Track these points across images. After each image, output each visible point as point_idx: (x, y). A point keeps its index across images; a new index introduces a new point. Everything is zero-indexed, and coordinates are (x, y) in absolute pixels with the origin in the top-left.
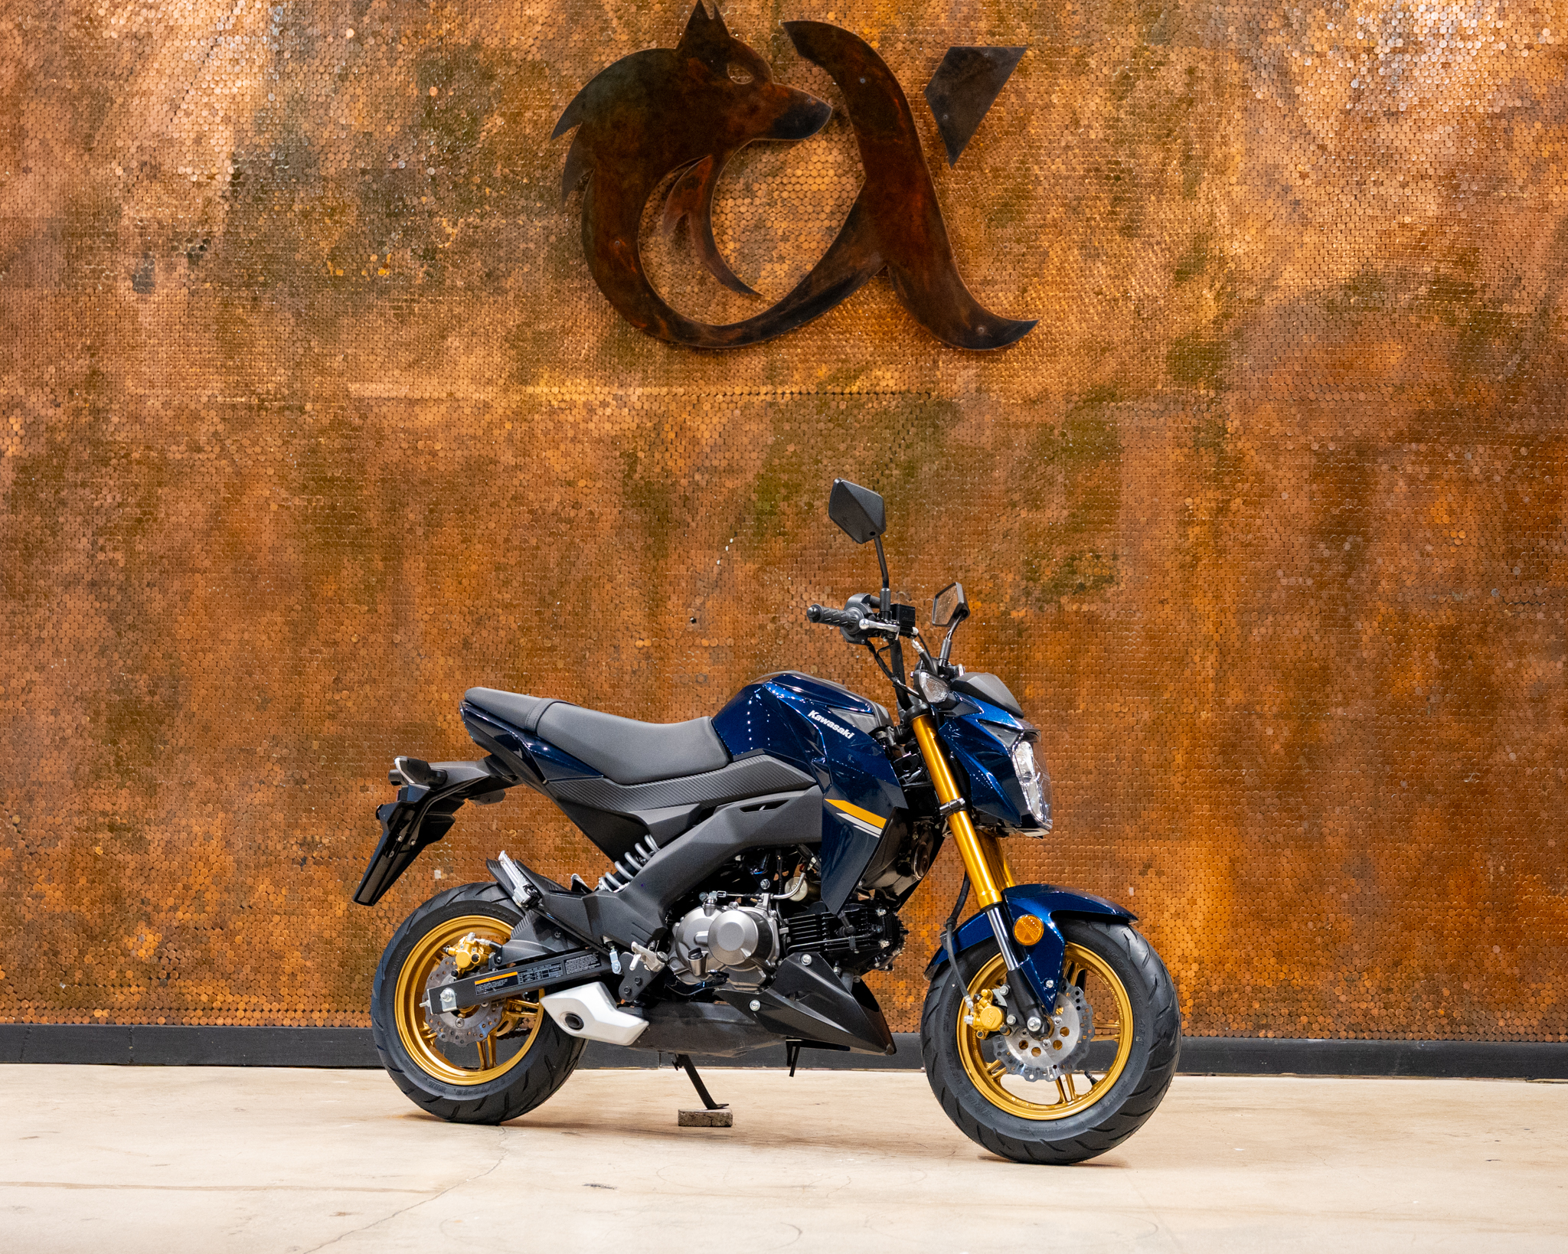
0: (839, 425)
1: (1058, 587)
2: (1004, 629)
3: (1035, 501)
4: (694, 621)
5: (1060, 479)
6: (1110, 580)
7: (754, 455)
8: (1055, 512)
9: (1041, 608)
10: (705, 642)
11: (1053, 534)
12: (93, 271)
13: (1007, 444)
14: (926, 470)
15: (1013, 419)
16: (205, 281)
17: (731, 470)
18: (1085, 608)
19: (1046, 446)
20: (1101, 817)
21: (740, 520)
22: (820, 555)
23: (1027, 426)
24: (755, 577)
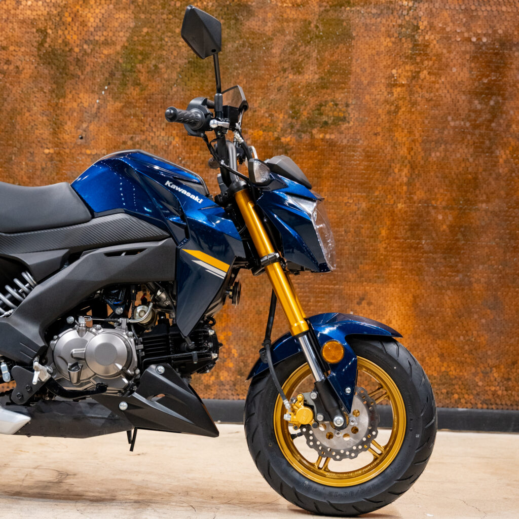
0: (175, 16)
1: (311, 123)
2: (276, 148)
3: (298, 69)
4: (82, 138)
5: (314, 55)
6: (344, 119)
7: (121, 34)
8: (311, 75)
9: (300, 136)
10: (88, 152)
13: (282, 31)
15: (285, 16)
17: (106, 43)
19: (305, 34)
21: (112, 75)
22: (162, 98)
23: (295, 21)
24: (121, 111)
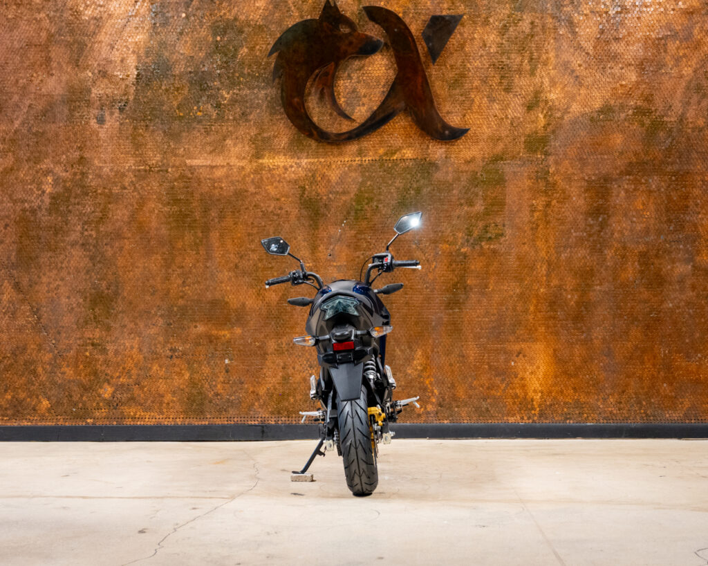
0: (389, 173)
1: (480, 238)
2: (458, 256)
3: (471, 203)
4: (330, 255)
5: (481, 193)
6: (502, 235)
7: (354, 186)
8: (479, 207)
9: (473, 247)
10: (335, 264)
11: (478, 217)
12: (80, 116)
13: (458, 179)
14: (425, 191)
15: (460, 169)
16: (126, 119)
18: (492, 247)
19: (474, 180)
20: (500, 333)
21: (348, 213)
23: (466, 172)
24: (355, 236)
